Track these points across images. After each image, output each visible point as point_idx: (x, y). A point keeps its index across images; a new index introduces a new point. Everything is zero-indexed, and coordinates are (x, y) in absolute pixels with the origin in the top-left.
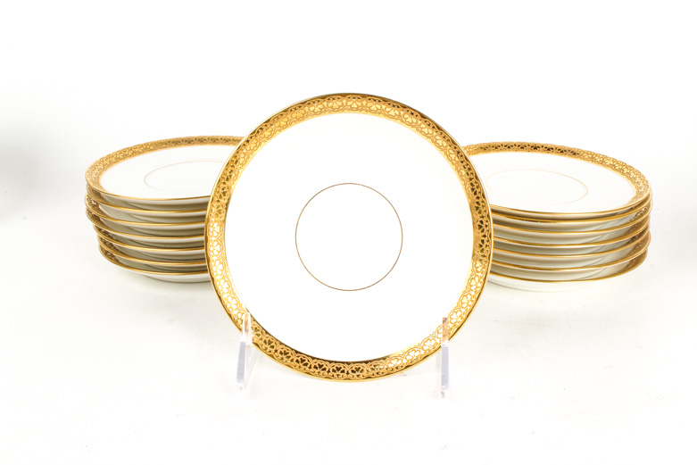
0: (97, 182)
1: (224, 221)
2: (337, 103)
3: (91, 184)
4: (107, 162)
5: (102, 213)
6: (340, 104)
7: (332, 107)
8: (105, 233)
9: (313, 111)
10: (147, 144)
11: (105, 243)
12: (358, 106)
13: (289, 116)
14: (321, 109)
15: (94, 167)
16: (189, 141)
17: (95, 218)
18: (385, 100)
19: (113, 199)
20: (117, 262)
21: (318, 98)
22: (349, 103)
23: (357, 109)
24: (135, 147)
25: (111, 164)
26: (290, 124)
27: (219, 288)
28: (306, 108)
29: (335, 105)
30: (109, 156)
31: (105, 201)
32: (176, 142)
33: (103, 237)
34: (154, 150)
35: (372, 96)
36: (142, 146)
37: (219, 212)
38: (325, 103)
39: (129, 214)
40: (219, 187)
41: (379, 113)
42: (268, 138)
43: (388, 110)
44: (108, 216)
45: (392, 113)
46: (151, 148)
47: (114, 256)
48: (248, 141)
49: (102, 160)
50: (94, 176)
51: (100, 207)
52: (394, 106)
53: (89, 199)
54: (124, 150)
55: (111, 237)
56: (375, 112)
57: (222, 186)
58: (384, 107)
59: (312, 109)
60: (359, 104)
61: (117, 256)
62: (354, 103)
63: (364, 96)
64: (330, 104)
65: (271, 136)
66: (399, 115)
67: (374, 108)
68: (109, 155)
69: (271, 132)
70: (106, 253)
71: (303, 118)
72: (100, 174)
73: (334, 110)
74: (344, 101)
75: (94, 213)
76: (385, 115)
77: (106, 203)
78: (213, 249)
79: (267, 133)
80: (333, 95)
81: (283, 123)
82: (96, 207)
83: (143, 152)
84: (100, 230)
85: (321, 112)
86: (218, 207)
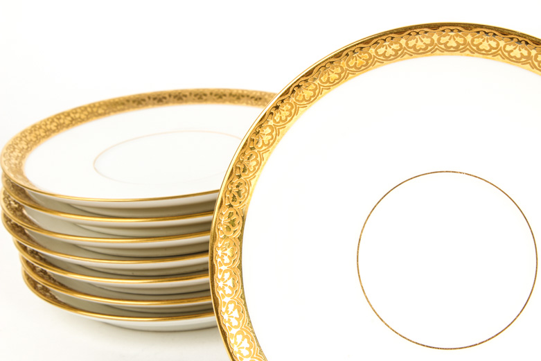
0: (19, 170)
1: (240, 238)
2: (421, 41)
3: (12, 176)
4: (32, 137)
5: (30, 222)
6: (428, 41)
7: (414, 47)
8: (34, 254)
9: (384, 55)
10: (92, 106)
11: (33, 268)
12: (459, 44)
13: (343, 63)
14: (396, 51)
15: (12, 147)
16: (160, 99)
17: (16, 229)
18: (504, 33)
19: (47, 200)
20: (54, 300)
21: (391, 32)
22: (443, 40)
23: (457, 49)
24: (75, 111)
25: (38, 140)
26: (346, 78)
27: (235, 349)
28: (372, 51)
29: (420, 43)
30: (35, 128)
31: (35, 202)
32: (139, 101)
33: (31, 260)
34: (104, 114)
35: (482, 26)
36: (85, 108)
37: (233, 223)
38: (403, 41)
39: (75, 224)
40: (231, 183)
41: (494, 55)
42: (310, 101)
43: (509, 48)
44: (39, 228)
45: (516, 53)
46: (100, 111)
47: (47, 290)
48: (277, 107)
49: (23, 135)
50: (13, 161)
51: (25, 212)
52: (519, 42)
53: (7, 197)
54: (58, 117)
55: (44, 260)
56: (486, 53)
57: (236, 181)
58: (502, 43)
59: (381, 51)
60: (460, 40)
61: (55, 290)
62: (451, 39)
63: (468, 27)
64: (412, 43)
65: (315, 97)
66: (529, 57)
67: (485, 46)
68: (34, 126)
69: (314, 90)
70: (34, 285)
71: (367, 66)
72: (23, 157)
73: (418, 52)
74: (435, 37)
75: (15, 220)
76: (504, 57)
77: (36, 205)
78: (224, 284)
79: (307, 93)
80: (416, 27)
81: (333, 76)
82: (18, 210)
83: (88, 118)
84: (25, 248)
85: (397, 56)
86: (230, 215)
